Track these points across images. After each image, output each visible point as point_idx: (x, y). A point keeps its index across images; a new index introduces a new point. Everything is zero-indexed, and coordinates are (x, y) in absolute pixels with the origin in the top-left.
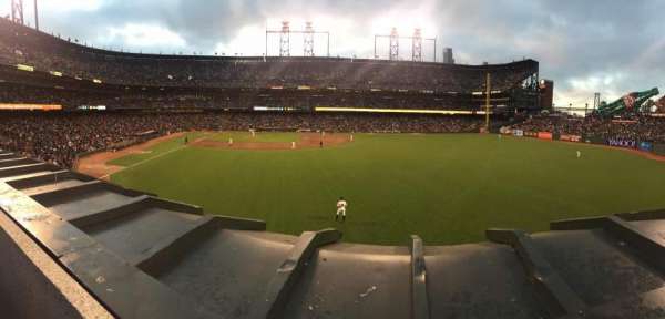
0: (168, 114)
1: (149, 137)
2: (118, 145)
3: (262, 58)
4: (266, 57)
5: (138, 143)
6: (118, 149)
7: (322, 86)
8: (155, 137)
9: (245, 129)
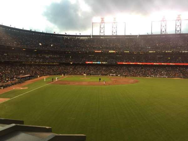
0: (39, 65)
1: (26, 79)
2: (4, 84)
3: (90, 36)
4: (93, 36)
5: (19, 83)
6: (4, 87)
7: (121, 51)
8: (29, 79)
9: (81, 74)
